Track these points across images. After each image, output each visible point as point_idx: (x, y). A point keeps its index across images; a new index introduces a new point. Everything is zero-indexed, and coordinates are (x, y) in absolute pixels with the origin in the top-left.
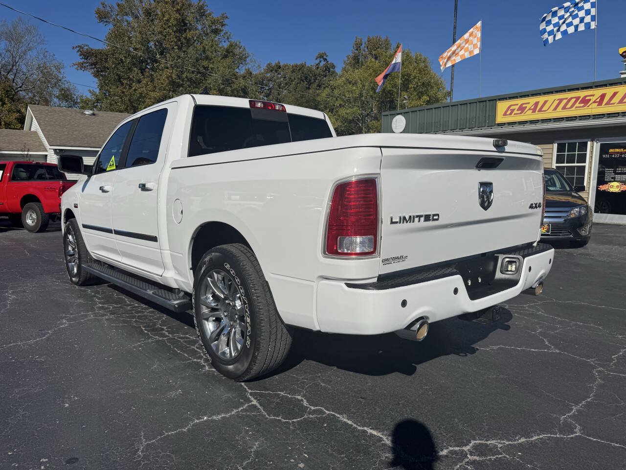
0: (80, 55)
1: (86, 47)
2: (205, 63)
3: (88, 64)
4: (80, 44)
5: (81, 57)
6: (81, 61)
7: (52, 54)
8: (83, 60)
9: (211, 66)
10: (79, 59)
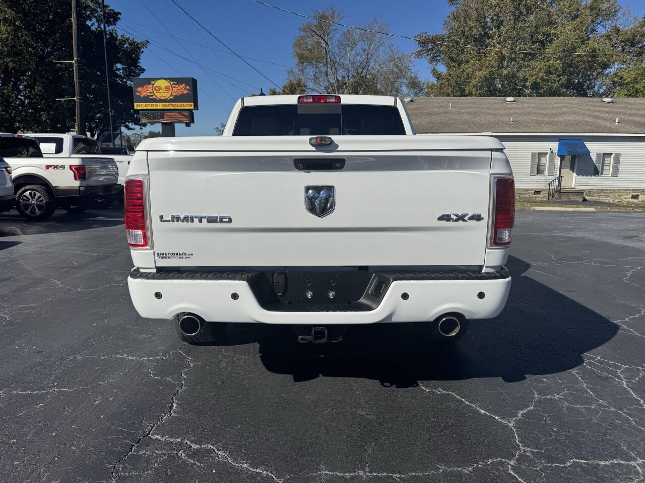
0: (418, 44)
1: (424, 35)
2: (546, 30)
3: (425, 52)
4: (419, 34)
5: (419, 46)
6: (419, 49)
7: (397, 47)
8: (421, 48)
9: (554, 31)
10: (417, 48)
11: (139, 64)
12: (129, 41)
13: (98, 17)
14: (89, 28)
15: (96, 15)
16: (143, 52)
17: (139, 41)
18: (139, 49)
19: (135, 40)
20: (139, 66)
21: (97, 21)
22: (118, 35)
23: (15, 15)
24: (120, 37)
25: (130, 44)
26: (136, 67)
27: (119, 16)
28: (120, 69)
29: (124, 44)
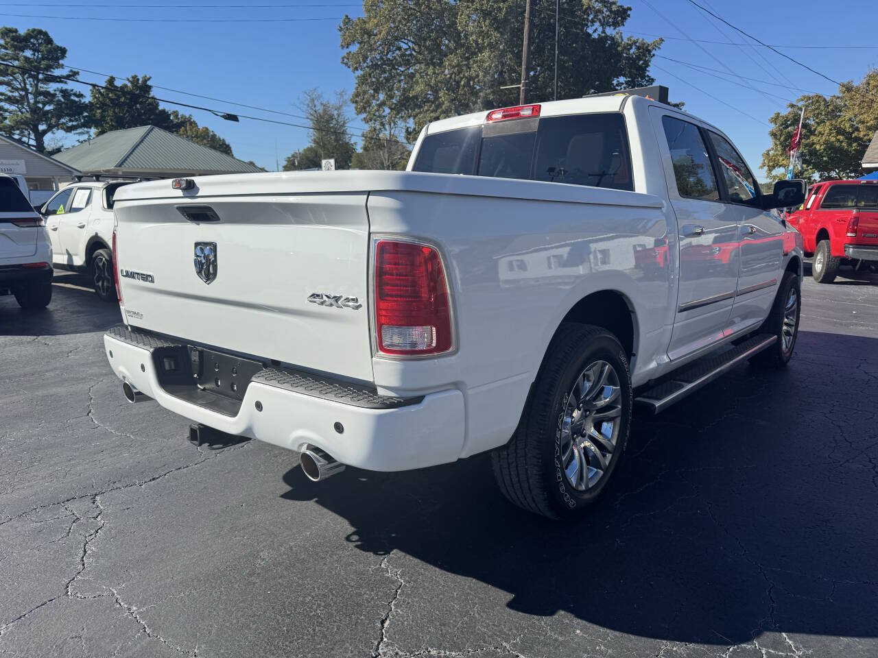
11: (647, 73)
12: (637, 44)
13: (602, 20)
14: (589, 35)
15: (600, 17)
16: (654, 55)
17: (649, 40)
18: (649, 51)
19: (645, 41)
20: (648, 76)
21: (602, 25)
22: (624, 38)
23: (500, 37)
24: (626, 40)
25: (638, 48)
26: (643, 77)
27: (629, 12)
28: (622, 84)
29: (629, 50)
